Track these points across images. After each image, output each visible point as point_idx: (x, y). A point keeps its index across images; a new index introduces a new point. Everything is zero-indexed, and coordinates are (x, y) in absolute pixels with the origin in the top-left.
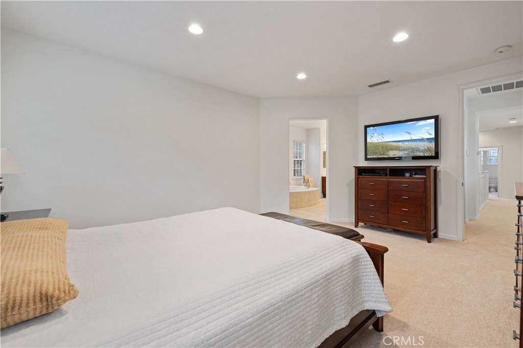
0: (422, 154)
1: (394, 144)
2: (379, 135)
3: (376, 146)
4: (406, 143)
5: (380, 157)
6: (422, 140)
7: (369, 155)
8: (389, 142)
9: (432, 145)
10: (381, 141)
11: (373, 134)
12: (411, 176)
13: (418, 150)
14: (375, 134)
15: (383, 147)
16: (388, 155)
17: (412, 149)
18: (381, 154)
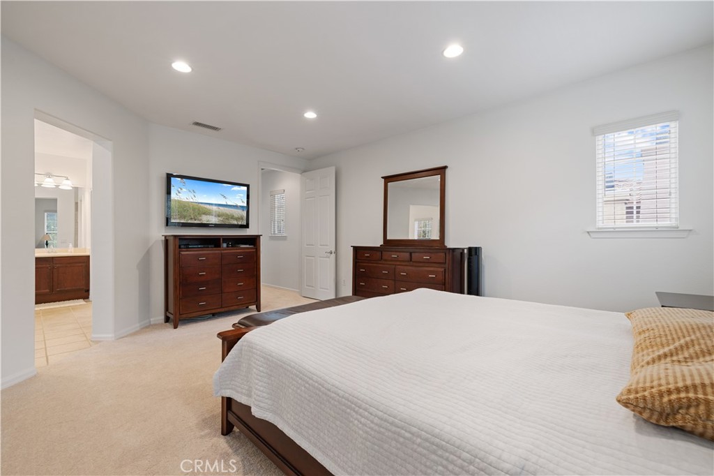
0: (235, 222)
1: (208, 206)
2: (190, 191)
3: (184, 206)
4: (221, 208)
5: (189, 222)
6: (236, 207)
7: (175, 219)
8: (202, 203)
9: (244, 213)
10: (191, 200)
11: (181, 189)
12: (227, 247)
13: (233, 217)
14: (184, 190)
15: (194, 210)
16: (201, 220)
17: (227, 215)
18: (192, 219)
